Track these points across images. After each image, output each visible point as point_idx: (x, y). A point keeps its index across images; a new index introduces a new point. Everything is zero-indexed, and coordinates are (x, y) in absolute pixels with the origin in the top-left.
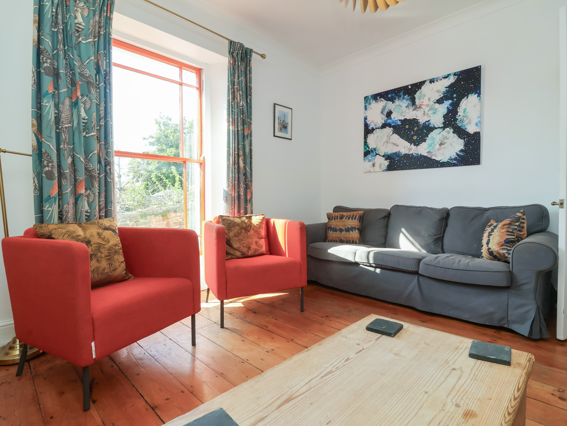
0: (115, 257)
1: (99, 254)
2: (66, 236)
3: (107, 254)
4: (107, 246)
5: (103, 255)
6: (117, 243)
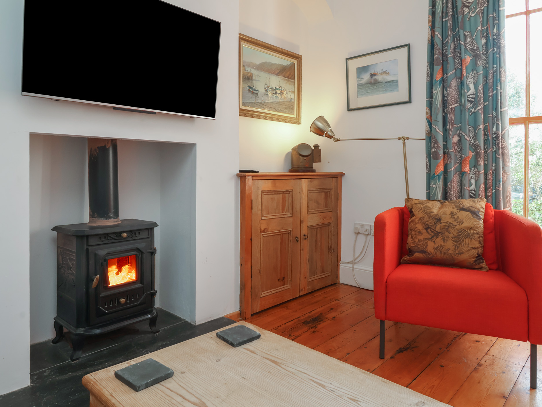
0: (465, 241)
1: (446, 234)
2: (421, 211)
3: (456, 235)
4: (458, 227)
5: (451, 236)
6: (472, 226)
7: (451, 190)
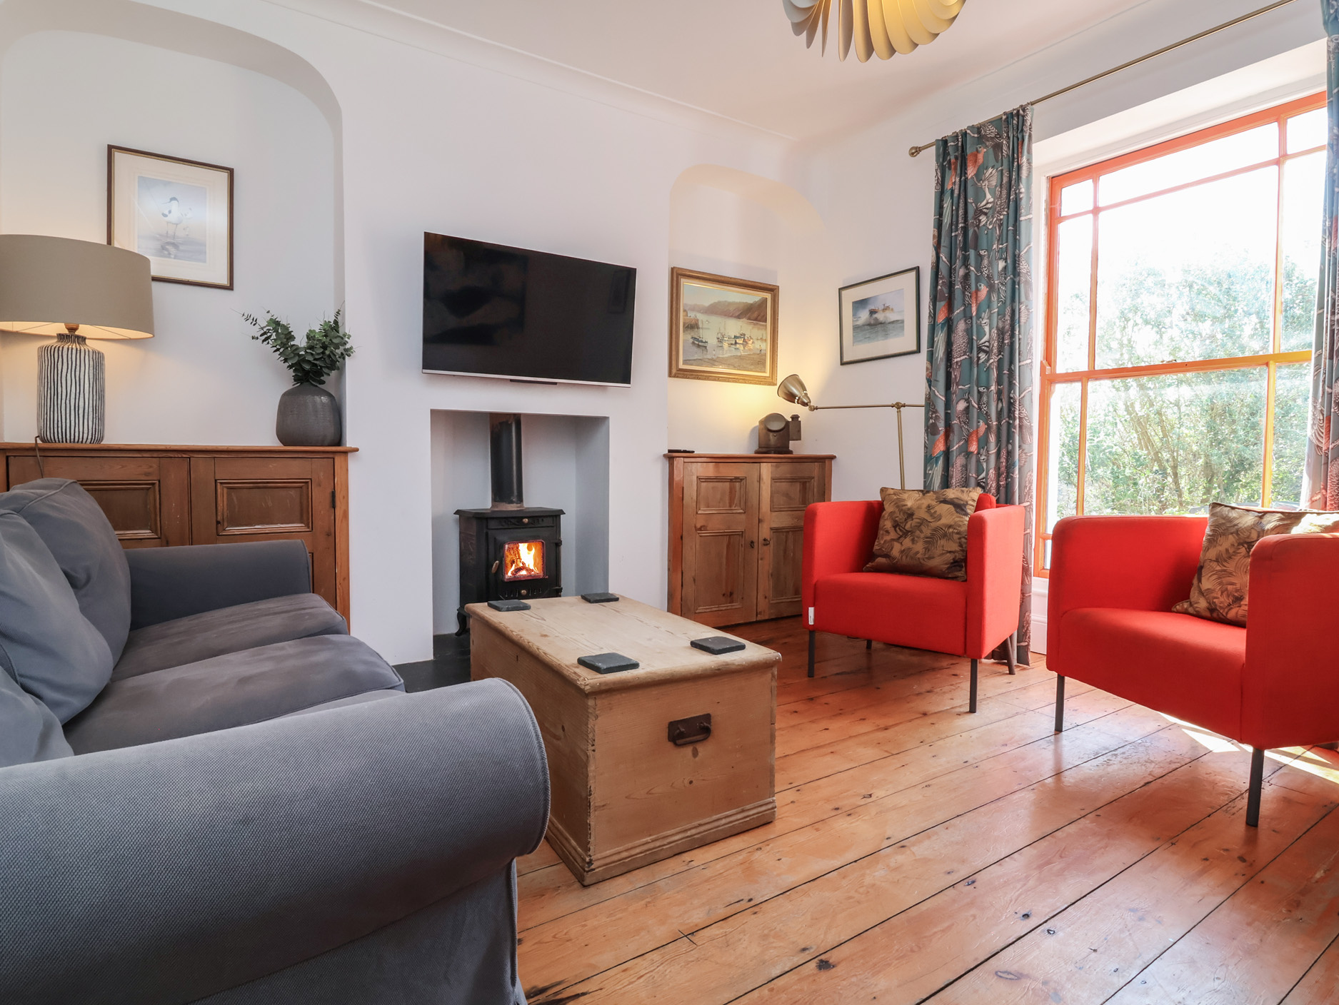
0: (939, 542)
1: (918, 532)
2: (893, 504)
3: (929, 535)
4: (934, 525)
5: (922, 535)
6: (952, 523)
7: (952, 477)
